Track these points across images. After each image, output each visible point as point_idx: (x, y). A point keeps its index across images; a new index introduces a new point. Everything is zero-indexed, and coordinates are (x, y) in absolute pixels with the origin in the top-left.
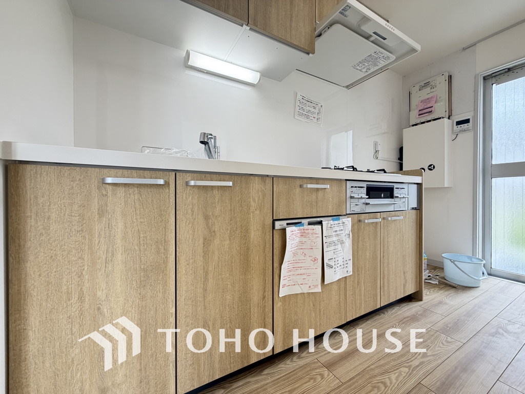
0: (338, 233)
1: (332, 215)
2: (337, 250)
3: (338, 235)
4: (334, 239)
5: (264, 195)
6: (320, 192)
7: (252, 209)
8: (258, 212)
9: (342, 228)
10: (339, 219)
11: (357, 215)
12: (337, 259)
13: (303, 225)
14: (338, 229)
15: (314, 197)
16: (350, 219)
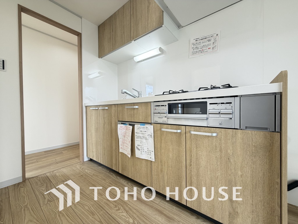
0: (143, 132)
1: (142, 122)
2: (142, 142)
3: (142, 134)
4: (141, 135)
5: (115, 111)
6: (135, 110)
7: (113, 116)
8: (114, 117)
9: (146, 131)
10: (144, 125)
11: (159, 125)
12: (142, 147)
13: (127, 125)
14: (143, 130)
15: (132, 112)
16: (152, 126)
